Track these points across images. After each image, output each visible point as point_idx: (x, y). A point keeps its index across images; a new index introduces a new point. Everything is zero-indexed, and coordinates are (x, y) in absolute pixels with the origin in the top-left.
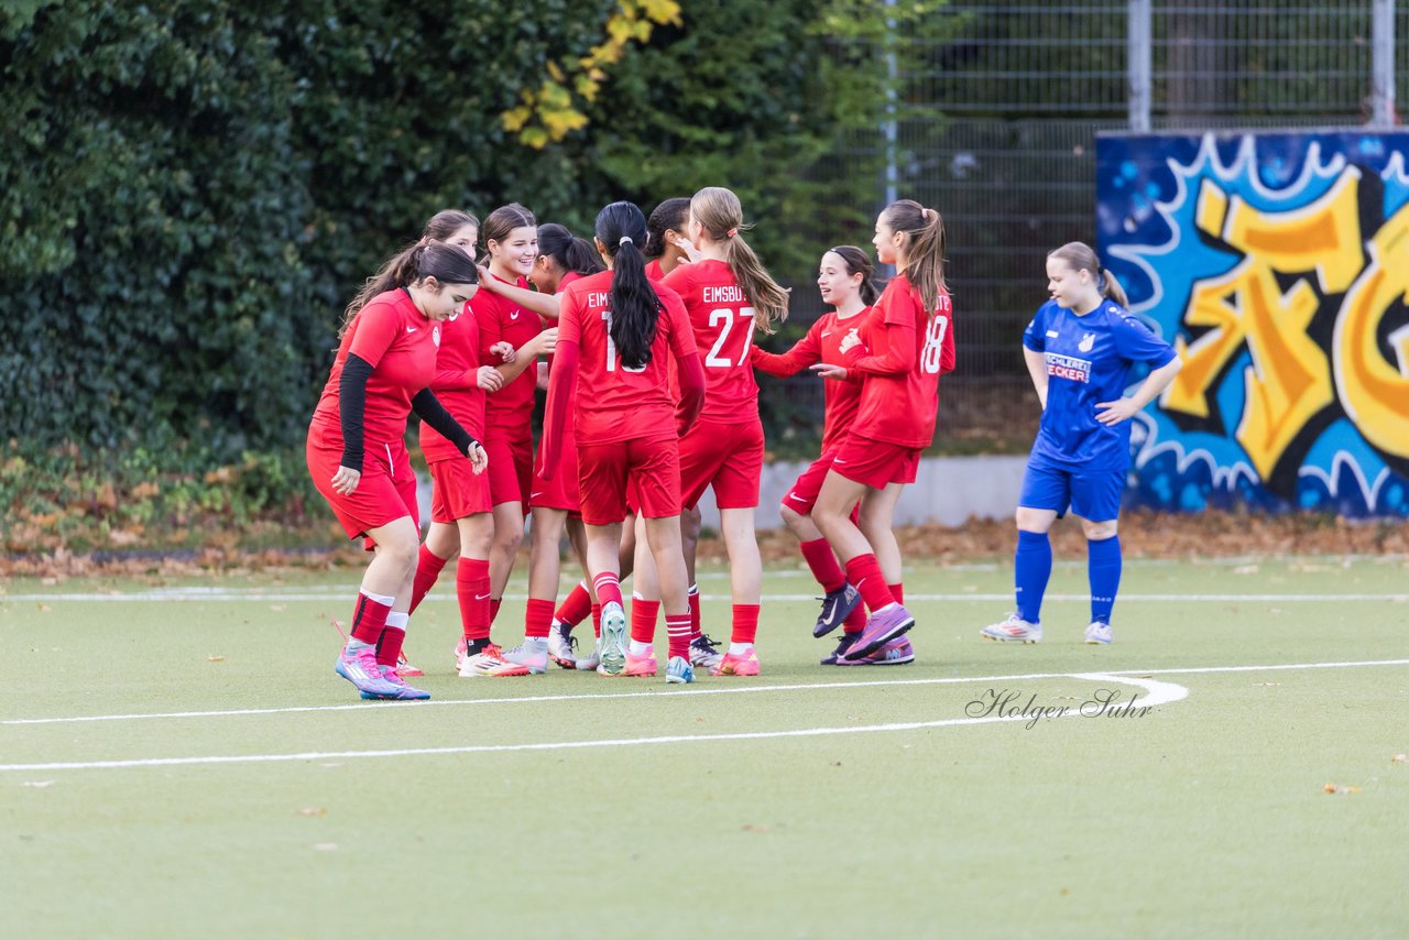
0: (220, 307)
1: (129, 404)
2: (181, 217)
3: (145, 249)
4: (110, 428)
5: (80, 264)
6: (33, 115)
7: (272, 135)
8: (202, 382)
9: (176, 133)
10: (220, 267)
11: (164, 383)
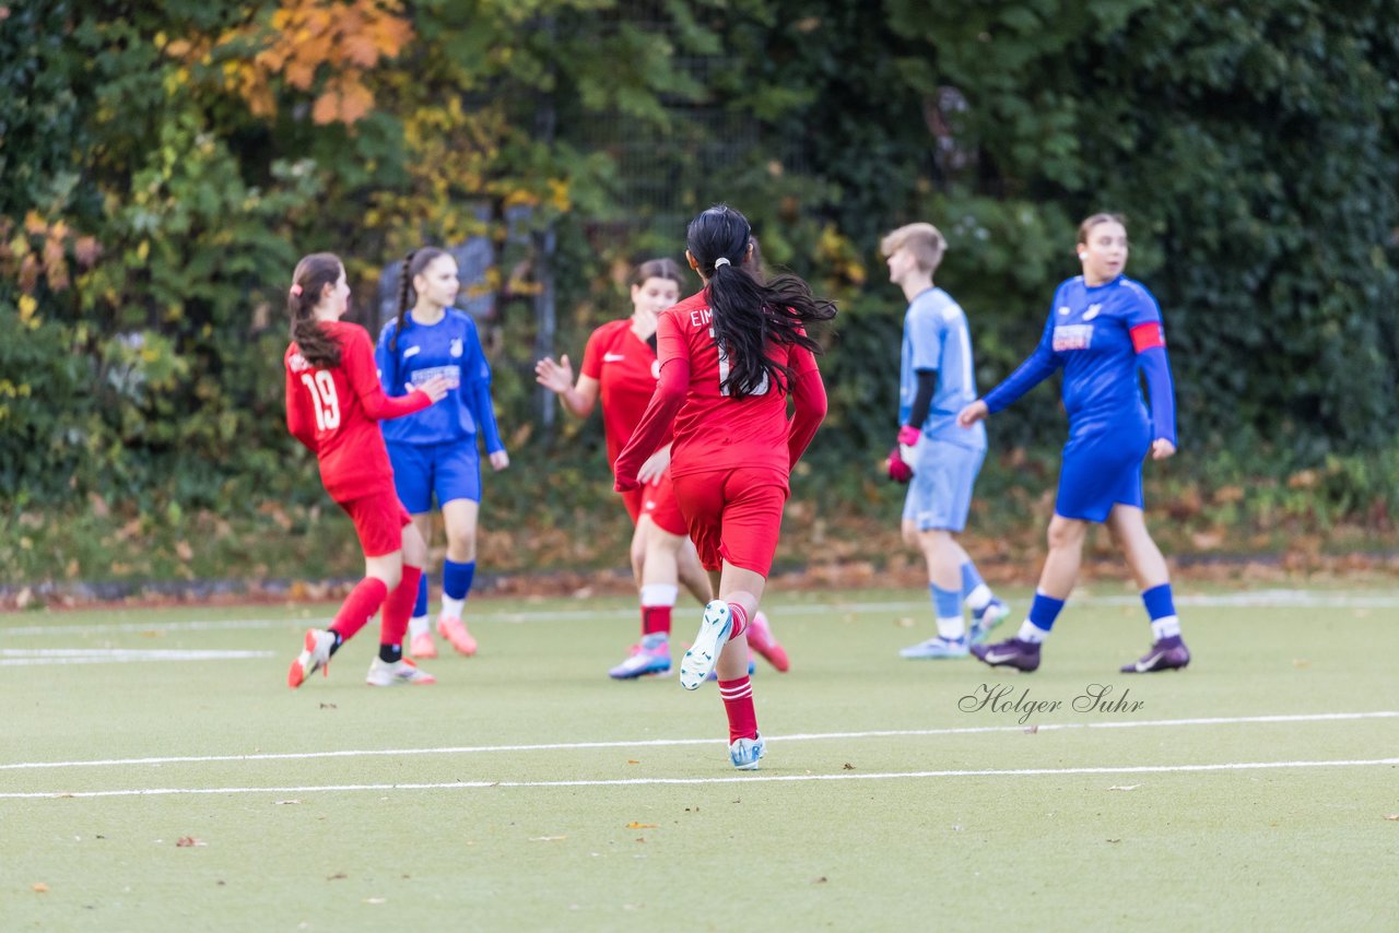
0: (1306, 311)
1: (1214, 408)
2: (1269, 220)
6: (1124, 119)
7: (1361, 139)
8: (1286, 386)
9: (1265, 137)
10: (1307, 270)
11: (1249, 387)
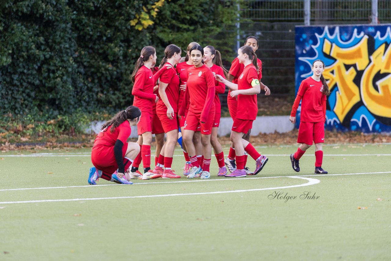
0: (51, 75)
1: (26, 102)
2: (41, 50)
3: (31, 59)
4: (21, 109)
5: (13, 63)
7: (66, 27)
8: (46, 96)
9: (39, 27)
10: (52, 64)
11: (36, 96)
